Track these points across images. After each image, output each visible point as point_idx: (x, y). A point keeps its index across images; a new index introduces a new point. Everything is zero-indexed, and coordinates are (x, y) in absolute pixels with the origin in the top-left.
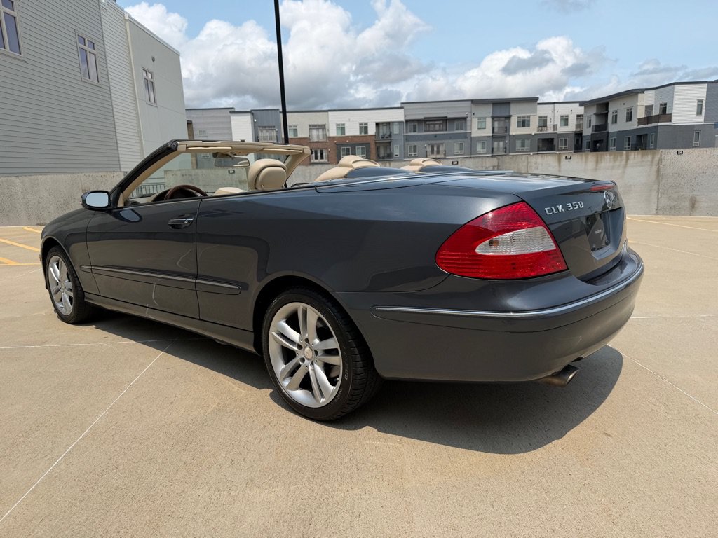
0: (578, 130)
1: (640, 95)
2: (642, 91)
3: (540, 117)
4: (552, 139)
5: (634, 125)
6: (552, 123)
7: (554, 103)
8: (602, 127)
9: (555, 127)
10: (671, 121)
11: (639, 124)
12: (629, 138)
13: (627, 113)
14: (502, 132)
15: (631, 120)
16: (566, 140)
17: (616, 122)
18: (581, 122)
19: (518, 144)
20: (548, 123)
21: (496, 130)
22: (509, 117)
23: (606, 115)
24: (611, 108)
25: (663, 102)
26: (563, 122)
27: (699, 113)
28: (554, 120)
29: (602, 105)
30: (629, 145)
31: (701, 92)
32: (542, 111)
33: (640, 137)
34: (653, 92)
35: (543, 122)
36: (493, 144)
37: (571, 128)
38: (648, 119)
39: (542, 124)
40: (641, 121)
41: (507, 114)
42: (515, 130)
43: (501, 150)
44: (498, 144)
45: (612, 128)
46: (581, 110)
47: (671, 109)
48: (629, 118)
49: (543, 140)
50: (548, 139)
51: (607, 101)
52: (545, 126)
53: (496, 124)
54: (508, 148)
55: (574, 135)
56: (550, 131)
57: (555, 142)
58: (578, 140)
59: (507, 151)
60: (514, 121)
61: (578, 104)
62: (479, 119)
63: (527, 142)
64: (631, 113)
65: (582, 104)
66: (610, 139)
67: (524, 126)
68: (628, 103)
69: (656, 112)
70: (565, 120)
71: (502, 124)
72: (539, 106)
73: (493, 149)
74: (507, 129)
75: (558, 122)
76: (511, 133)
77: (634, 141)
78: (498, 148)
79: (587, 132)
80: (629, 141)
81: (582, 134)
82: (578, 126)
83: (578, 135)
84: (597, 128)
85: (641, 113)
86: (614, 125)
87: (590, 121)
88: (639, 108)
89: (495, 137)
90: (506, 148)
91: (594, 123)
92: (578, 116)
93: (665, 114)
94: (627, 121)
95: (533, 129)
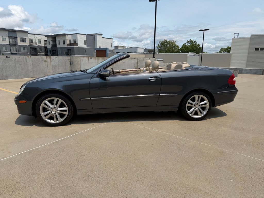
0: (45, 45)
1: (67, 36)
2: (67, 35)
3: (29, 39)
4: (36, 48)
5: (66, 46)
6: (35, 42)
7: (35, 34)
8: (54, 45)
9: (36, 43)
10: (77, 46)
11: (68, 46)
12: (65, 50)
13: (63, 42)
14: (14, 43)
15: (65, 44)
16: (41, 49)
17: (59, 44)
18: (46, 43)
19: (22, 49)
20: (33, 42)
21: (11, 42)
22: (17, 38)
23: (55, 41)
24: (57, 39)
25: (74, 39)
26: (39, 42)
27: (85, 44)
28: (35, 41)
29: (54, 38)
30: (65, 52)
31: (85, 38)
32: (31, 37)
33: (68, 50)
34: (71, 35)
35: (31, 41)
36: (10, 48)
37: (42, 44)
38: (70, 44)
39: (31, 42)
40: (68, 45)
41: (15, 36)
42: (19, 43)
43: (15, 50)
44: (13, 48)
45: (58, 46)
46: (46, 38)
47: (77, 42)
48: (64, 43)
49: (32, 48)
50: (34, 48)
51: (55, 36)
52: (32, 43)
53: (11, 40)
54: (18, 50)
55: (44, 47)
56: (35, 45)
57: (37, 49)
58: (45, 49)
59: (18, 51)
60: (19, 40)
61: (44, 36)
62: (2, 36)
63: (26, 49)
64: (64, 42)
65: (46, 36)
66: (58, 50)
67: (23, 42)
68: (63, 38)
69: (72, 42)
70: (40, 41)
71: (14, 40)
72: (28, 35)
73: (11, 50)
74: (16, 42)
75: (37, 42)
76: (18, 44)
77: (67, 51)
78: (13, 50)
79: (49, 47)
80: (65, 51)
81: (47, 47)
82: (45, 44)
83: (46, 48)
84: (53, 45)
85: (68, 42)
86: (59, 45)
87: (50, 43)
88: (67, 40)
89: (11, 45)
90: (17, 50)
91: (51, 43)
92: (44, 40)
93: (75, 43)
94: (63, 44)
95: (27, 43)
